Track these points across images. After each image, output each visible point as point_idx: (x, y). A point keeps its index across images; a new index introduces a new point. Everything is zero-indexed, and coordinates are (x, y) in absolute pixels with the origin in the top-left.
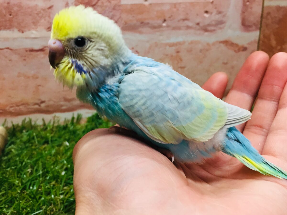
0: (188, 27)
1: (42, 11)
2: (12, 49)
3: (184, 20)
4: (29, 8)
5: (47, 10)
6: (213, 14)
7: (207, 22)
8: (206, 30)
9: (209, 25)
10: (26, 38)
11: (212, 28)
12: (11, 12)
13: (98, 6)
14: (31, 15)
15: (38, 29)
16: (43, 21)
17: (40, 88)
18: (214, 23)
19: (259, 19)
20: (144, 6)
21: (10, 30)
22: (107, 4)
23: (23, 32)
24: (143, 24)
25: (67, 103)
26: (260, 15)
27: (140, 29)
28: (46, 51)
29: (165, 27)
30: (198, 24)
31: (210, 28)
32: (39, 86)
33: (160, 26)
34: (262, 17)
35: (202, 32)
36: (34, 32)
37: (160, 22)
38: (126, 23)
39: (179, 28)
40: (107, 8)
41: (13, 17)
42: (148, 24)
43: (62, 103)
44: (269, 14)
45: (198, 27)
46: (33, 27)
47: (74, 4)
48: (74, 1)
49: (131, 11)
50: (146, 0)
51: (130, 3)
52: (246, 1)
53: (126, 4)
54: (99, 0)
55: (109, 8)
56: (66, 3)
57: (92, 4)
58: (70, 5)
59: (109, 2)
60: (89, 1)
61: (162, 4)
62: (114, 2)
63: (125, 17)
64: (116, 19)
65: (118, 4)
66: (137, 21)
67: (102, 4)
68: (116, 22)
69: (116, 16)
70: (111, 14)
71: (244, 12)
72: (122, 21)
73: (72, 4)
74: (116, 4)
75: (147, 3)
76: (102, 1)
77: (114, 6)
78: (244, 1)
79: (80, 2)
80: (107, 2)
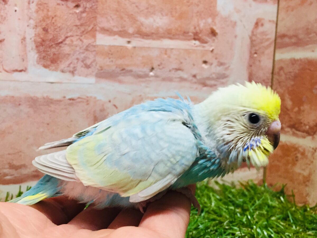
0: (182, 79)
3: (177, 70)
6: (213, 66)
7: (206, 75)
8: (205, 85)
9: (208, 78)
11: (213, 82)
13: (66, 44)
18: (214, 76)
19: (270, 76)
20: (126, 48)
22: (79, 43)
24: (124, 71)
25: (13, 172)
26: (271, 71)
27: (121, 78)
29: (152, 76)
30: (194, 76)
31: (208, 82)
33: (146, 76)
34: (273, 73)
35: (200, 86)
37: (146, 70)
38: (102, 68)
39: (170, 80)
40: (78, 48)
42: (131, 71)
43: (6, 171)
44: (281, 68)
45: (194, 80)
47: (33, 39)
48: (34, 35)
49: (109, 54)
50: (129, 42)
51: (108, 44)
52: (253, 52)
53: (103, 45)
54: (67, 37)
55: (80, 48)
56: (22, 37)
57: (57, 41)
58: (28, 40)
59: (81, 40)
60: (54, 37)
61: (149, 48)
62: (87, 41)
63: (101, 61)
64: (88, 62)
65: (92, 44)
66: (116, 67)
67: (71, 42)
68: (89, 66)
69: (89, 58)
70: (82, 56)
71: (251, 66)
72: (96, 65)
73: (31, 39)
74: (89, 44)
75: (130, 46)
76: (71, 38)
77: (87, 46)
78: (251, 52)
79: (41, 38)
80: (77, 40)
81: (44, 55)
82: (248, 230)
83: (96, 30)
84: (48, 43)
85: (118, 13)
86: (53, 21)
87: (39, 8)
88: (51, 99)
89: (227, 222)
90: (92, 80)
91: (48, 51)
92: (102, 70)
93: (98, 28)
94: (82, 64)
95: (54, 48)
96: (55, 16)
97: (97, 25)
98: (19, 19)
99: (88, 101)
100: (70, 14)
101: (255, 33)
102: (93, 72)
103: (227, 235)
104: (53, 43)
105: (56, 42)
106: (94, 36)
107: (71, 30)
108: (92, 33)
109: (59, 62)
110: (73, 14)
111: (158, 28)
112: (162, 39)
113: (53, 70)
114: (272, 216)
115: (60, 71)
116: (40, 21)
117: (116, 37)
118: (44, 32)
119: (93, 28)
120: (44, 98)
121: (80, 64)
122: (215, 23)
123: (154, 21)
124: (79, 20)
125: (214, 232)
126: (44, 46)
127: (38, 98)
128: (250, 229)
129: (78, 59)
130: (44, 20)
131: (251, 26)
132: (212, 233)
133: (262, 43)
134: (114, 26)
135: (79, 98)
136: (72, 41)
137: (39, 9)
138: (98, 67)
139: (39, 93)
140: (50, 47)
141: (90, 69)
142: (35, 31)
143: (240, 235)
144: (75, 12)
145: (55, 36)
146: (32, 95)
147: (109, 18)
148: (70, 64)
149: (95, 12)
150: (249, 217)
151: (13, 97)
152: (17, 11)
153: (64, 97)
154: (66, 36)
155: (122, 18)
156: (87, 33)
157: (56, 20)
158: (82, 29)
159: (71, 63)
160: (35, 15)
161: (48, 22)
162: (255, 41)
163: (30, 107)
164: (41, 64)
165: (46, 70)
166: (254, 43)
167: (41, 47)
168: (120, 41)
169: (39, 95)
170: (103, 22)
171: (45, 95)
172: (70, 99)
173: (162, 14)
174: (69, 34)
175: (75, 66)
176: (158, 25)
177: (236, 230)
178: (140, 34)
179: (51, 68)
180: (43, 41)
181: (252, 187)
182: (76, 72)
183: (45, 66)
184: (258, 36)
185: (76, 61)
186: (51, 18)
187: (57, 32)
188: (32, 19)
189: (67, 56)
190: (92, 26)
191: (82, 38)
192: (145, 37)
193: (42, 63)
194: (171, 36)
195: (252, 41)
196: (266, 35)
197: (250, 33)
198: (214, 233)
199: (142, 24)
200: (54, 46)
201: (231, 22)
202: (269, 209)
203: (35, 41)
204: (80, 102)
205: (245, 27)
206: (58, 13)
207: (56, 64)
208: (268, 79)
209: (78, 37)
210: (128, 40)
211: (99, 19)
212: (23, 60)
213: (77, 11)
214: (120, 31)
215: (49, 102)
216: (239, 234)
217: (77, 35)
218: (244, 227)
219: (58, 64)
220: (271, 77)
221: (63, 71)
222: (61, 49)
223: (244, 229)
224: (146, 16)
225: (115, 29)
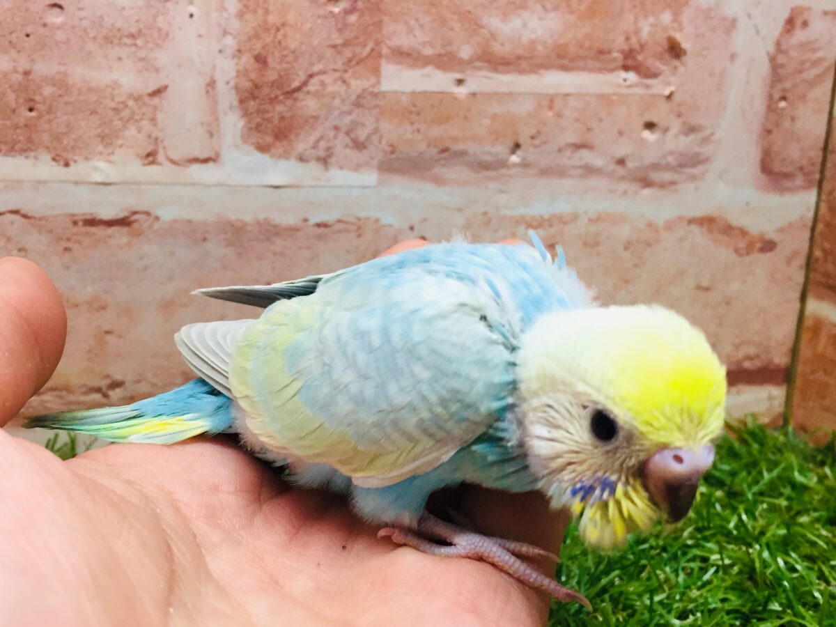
0: (590, 171)
1: (131, 103)
2: (30, 214)
3: (578, 147)
4: (91, 90)
5: (147, 99)
6: (671, 134)
7: (650, 157)
8: (647, 183)
9: (656, 167)
10: (76, 183)
11: (667, 176)
12: (32, 100)
13: (308, 93)
14: (94, 112)
15: (113, 158)
16: (131, 131)
17: (109, 338)
18: (671, 159)
19: (817, 155)
20: (454, 98)
21: (27, 157)
22: (338, 87)
23: (67, 165)
24: (446, 153)
26: (821, 144)
27: (437, 170)
28: (135, 225)
29: (515, 165)
30: (621, 162)
31: (656, 176)
32: (108, 332)
33: (502, 164)
34: (825, 148)
35: (632, 187)
36: (102, 165)
37: (501, 149)
38: (393, 148)
39: (561, 173)
40: (337, 102)
41: (40, 117)
42: (463, 153)
45: (621, 171)
46: (100, 148)
47: (232, 84)
48: (233, 74)
49: (411, 112)
50: (460, 82)
51: (409, 89)
52: (776, 96)
53: (396, 92)
54: (311, 76)
55: (343, 101)
56: (208, 80)
57: (289, 86)
58: (221, 86)
59: (344, 82)
60: (281, 76)
61: (510, 94)
62: (357, 85)
63: (391, 130)
64: (362, 134)
65: (371, 89)
66: (429, 146)
67: (320, 88)
68: (362, 144)
69: (363, 125)
70: (348, 119)
71: (769, 132)
72: (380, 142)
73: (228, 83)
74: (364, 90)
75: (461, 91)
76: (322, 77)
77: (359, 96)
78: (770, 97)
79: (251, 80)
80: (336, 81)
81: (258, 120)
82: (740, 549)
83: (380, 56)
84: (266, 90)
85: (434, 10)
86: (279, 37)
87: (246, 6)
88: (275, 226)
89: (690, 529)
90: (370, 177)
91: (268, 112)
92: (393, 152)
93: (385, 51)
94: (347, 140)
95: (280, 102)
96: (284, 25)
97: (383, 41)
98: (200, 36)
99: (359, 228)
100: (319, 17)
101: (784, 47)
102: (372, 158)
103: (689, 561)
104: (279, 92)
105: (288, 89)
106: (376, 71)
107: (321, 58)
108: (371, 63)
109: (292, 136)
110: (326, 17)
111: (533, 42)
112: (542, 71)
113: (280, 157)
114: (799, 513)
115: (297, 159)
116: (249, 39)
117: (429, 69)
118: (257, 65)
119: (372, 50)
120: (259, 223)
121: (342, 139)
122: (680, 24)
123: (525, 25)
124: (340, 31)
125: (658, 551)
126: (258, 101)
127: (245, 224)
128: (744, 548)
129: (336, 128)
130: (257, 36)
131: (774, 29)
132: (653, 552)
133: (801, 72)
134: (424, 44)
135: (339, 221)
136: (323, 84)
137: (244, 10)
138: (384, 145)
139: (248, 212)
140: (273, 100)
141: (365, 152)
142: (237, 64)
143: (720, 563)
144: (331, 12)
145: (282, 73)
146: (232, 217)
147: (412, 23)
148: (318, 141)
149: (379, 10)
150: (744, 517)
151: (189, 222)
152: (196, 17)
153: (306, 220)
154: (309, 72)
155: (443, 21)
156: (358, 63)
157: (285, 36)
158: (348, 53)
159: (321, 138)
160: (236, 24)
161: (268, 40)
162: (782, 66)
163: (227, 246)
164: (253, 144)
165: (264, 158)
166: (781, 71)
167: (252, 103)
168: (438, 81)
169: (248, 217)
170: (398, 35)
171: (261, 216)
172: (319, 225)
173: (544, 7)
174: (316, 68)
175: (331, 144)
176: (533, 36)
177: (711, 551)
178: (489, 61)
179: (273, 151)
180: (257, 86)
181: (753, 434)
182: (333, 160)
183: (263, 148)
184: (793, 54)
185: (332, 134)
186: (273, 31)
187: (288, 63)
188: (231, 34)
189: (311, 121)
190: (370, 45)
191: (346, 76)
192: (501, 68)
193: (254, 140)
194: (565, 62)
195: (775, 66)
196: (815, 50)
197: (771, 48)
198: (659, 554)
199: (493, 35)
200: (281, 98)
201: (724, 19)
202: (793, 495)
203: (237, 88)
204: (340, 231)
205: (758, 32)
206: (291, 17)
207: (285, 143)
208: (813, 165)
209: (337, 74)
210: (459, 76)
211: (389, 27)
212: (211, 135)
213: (336, 10)
214: (440, 55)
215: (271, 231)
216: (717, 560)
217: (335, 70)
218: (729, 543)
219: (291, 141)
220: (820, 160)
221: (301, 159)
222: (299, 104)
223: (731, 547)
224: (505, 17)
225: (428, 51)
